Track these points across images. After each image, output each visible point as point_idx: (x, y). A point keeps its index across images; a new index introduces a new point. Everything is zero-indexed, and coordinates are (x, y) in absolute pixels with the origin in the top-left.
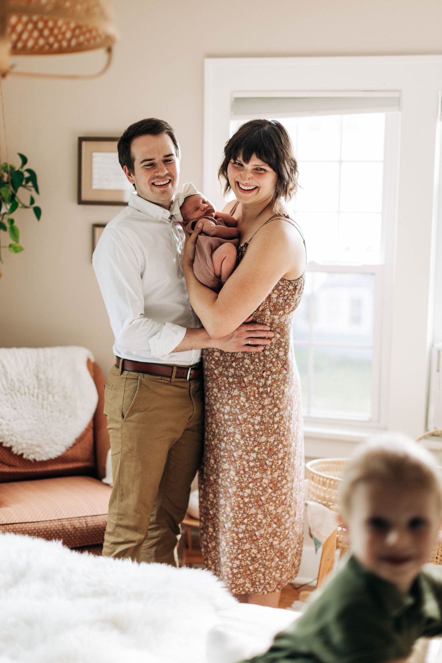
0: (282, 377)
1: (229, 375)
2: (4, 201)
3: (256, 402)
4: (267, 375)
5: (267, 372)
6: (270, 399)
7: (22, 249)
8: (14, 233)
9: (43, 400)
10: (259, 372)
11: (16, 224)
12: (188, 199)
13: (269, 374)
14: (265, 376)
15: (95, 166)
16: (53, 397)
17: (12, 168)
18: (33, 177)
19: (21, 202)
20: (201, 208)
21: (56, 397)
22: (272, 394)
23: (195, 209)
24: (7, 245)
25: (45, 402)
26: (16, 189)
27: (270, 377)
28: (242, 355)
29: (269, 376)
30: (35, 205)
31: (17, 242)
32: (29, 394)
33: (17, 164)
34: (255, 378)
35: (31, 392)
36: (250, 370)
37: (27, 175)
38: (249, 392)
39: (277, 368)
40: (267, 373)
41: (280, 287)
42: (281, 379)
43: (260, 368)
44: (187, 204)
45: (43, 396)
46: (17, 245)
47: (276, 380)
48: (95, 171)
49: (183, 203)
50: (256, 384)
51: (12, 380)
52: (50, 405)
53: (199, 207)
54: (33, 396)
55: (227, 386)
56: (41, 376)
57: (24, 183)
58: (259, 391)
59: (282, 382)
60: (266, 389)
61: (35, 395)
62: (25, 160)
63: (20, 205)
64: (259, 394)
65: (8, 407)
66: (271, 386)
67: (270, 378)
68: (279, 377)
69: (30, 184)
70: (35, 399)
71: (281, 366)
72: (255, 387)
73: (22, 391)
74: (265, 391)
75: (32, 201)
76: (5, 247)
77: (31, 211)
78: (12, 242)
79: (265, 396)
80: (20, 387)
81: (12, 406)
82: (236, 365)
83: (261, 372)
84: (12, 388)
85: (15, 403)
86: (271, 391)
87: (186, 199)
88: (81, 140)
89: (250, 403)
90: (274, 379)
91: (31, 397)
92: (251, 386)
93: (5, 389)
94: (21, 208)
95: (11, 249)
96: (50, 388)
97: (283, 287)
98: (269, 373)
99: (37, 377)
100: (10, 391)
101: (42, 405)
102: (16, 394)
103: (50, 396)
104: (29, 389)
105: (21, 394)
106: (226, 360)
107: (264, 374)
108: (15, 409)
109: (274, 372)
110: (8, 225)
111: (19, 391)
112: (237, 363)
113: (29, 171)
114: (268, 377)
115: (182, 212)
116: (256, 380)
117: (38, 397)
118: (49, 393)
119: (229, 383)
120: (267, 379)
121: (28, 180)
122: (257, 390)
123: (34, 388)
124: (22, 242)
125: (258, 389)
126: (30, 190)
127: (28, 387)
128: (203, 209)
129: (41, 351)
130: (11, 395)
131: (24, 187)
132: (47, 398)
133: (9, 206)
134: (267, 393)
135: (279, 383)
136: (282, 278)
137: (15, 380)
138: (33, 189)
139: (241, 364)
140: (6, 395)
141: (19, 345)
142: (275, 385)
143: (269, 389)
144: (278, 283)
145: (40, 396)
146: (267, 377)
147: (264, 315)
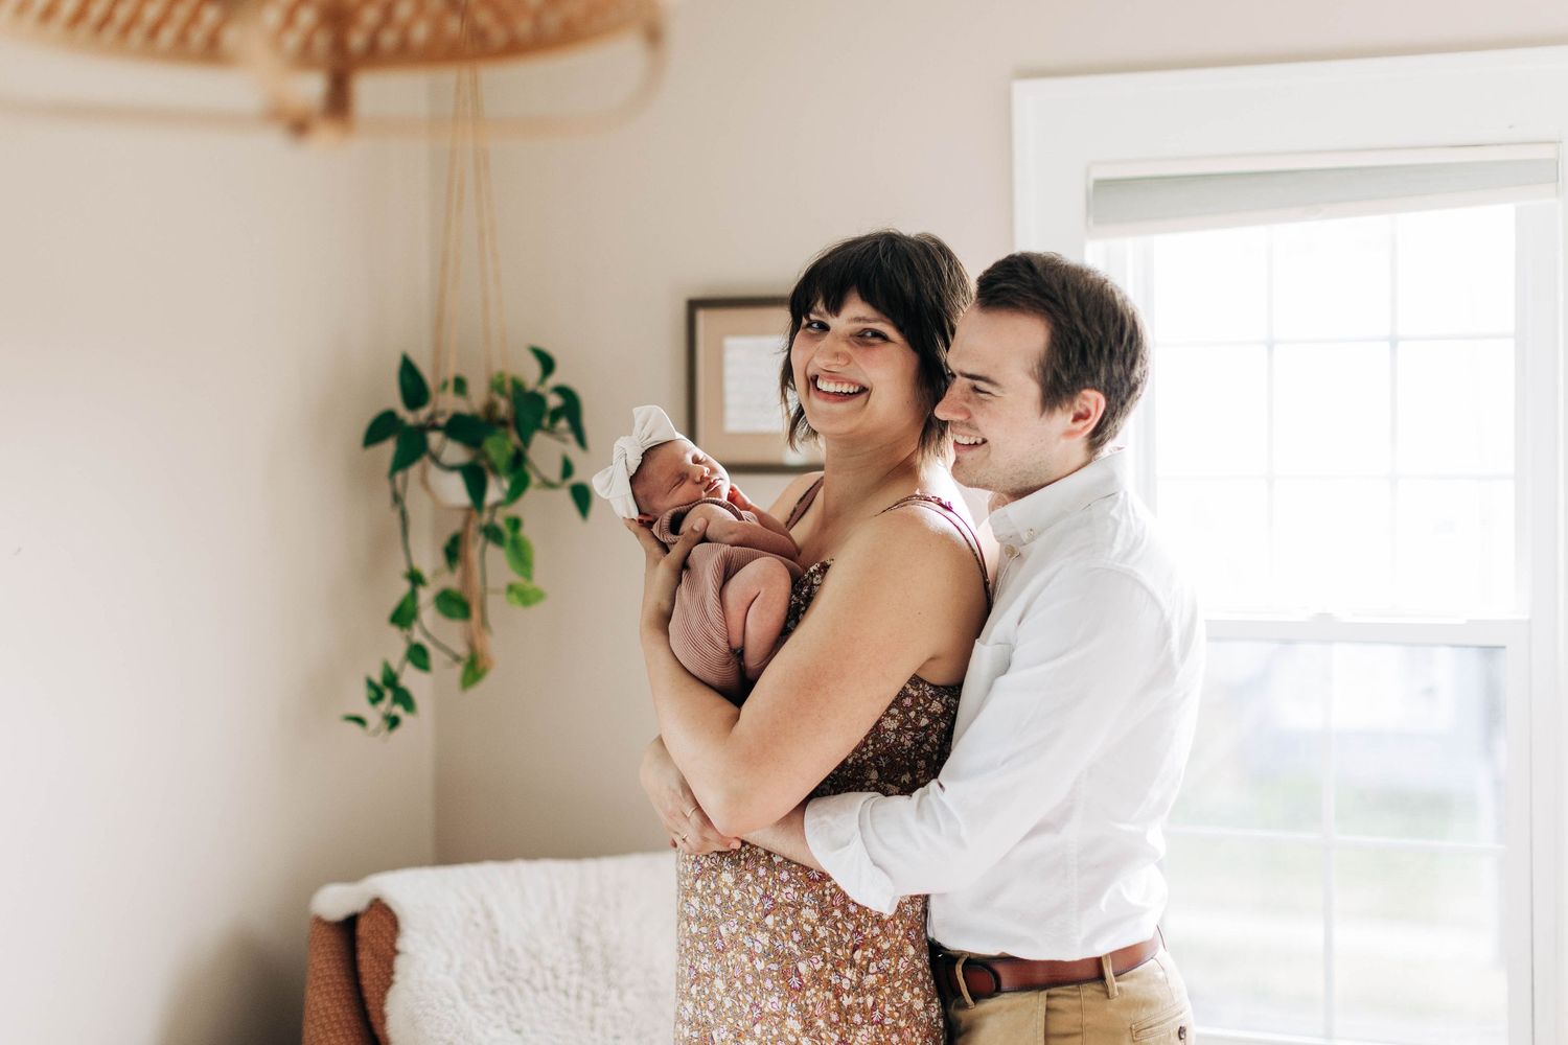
0: (905, 965)
1: (756, 950)
2: (495, 470)
3: (832, 1035)
4: (864, 958)
5: (865, 950)
6: (872, 1029)
7: (539, 596)
8: (520, 555)
9: (595, 1004)
10: (841, 948)
11: (526, 532)
12: (654, 453)
13: (870, 955)
14: (858, 962)
15: (730, 371)
16: (621, 996)
17: (518, 386)
18: (571, 406)
19: (537, 472)
20: (691, 475)
21: (629, 997)
22: (877, 1015)
23: (677, 480)
24: (502, 585)
25: (599, 1011)
26: (526, 440)
27: (873, 964)
28: (796, 894)
29: (870, 961)
30: (577, 478)
31: (528, 576)
32: (556, 987)
33: (530, 373)
34: (829, 966)
35: (562, 984)
36: (817, 940)
37: (554, 401)
38: (812, 1004)
39: (892, 940)
40: (866, 953)
41: (908, 702)
42: (902, 970)
43: (846, 938)
44: (652, 467)
45: (594, 994)
46: (528, 586)
47: (889, 974)
48: (730, 386)
49: (640, 467)
50: (833, 982)
51: (511, 951)
52: (613, 1018)
53: (687, 475)
54: (566, 993)
55: (749, 980)
56: (590, 938)
57: (546, 422)
58: (840, 1004)
59: (906, 980)
60: (861, 1000)
61: (573, 992)
62: (547, 364)
63: (534, 480)
64: (839, 1014)
65: (498, 1027)
66: (874, 991)
67: (873, 968)
68: (899, 967)
69: (563, 424)
70: (572, 1003)
71: (902, 933)
72: (830, 990)
73: (537, 982)
74: (859, 1004)
75: (567, 469)
76: (495, 591)
77: (564, 497)
78: (514, 578)
79: (857, 1019)
80: (532, 972)
81: (510, 1023)
82: (777, 923)
83: (846, 948)
84: (509, 973)
85: (518, 1016)
86: (874, 1007)
87: (648, 454)
88: (694, 306)
89: (814, 1037)
90: (885, 972)
91: (562, 998)
92: (817, 987)
93: (491, 978)
94: (538, 487)
95: (514, 597)
96: (613, 973)
97: (915, 700)
98: (869, 953)
99: (579, 940)
100: (504, 983)
101: (592, 1020)
102: (520, 991)
103: (614, 993)
104: (556, 977)
105: (536, 991)
106: (748, 903)
107: (858, 955)
108: (518, 1032)
109: (886, 951)
110: (508, 533)
111: (528, 982)
112: (777, 918)
113: (562, 391)
114: (868, 964)
115: (638, 492)
116: (831, 970)
117: (579, 997)
118: (610, 986)
119: (756, 975)
120: (864, 971)
121: (556, 415)
122: (835, 1002)
123: (571, 973)
124: (540, 578)
125: (837, 997)
126: (564, 441)
127: (553, 969)
128: (698, 479)
129: (590, 866)
130: (509, 995)
131: (551, 431)
132: (606, 998)
133: (506, 484)
134: (864, 1012)
135: (897, 984)
136: (915, 676)
137: (519, 951)
138: (571, 437)
139: (790, 922)
140: (493, 992)
141: (532, 855)
142: (888, 991)
143: (870, 1000)
144: (904, 688)
145: (586, 995)
146: (864, 963)
147: (859, 781)
